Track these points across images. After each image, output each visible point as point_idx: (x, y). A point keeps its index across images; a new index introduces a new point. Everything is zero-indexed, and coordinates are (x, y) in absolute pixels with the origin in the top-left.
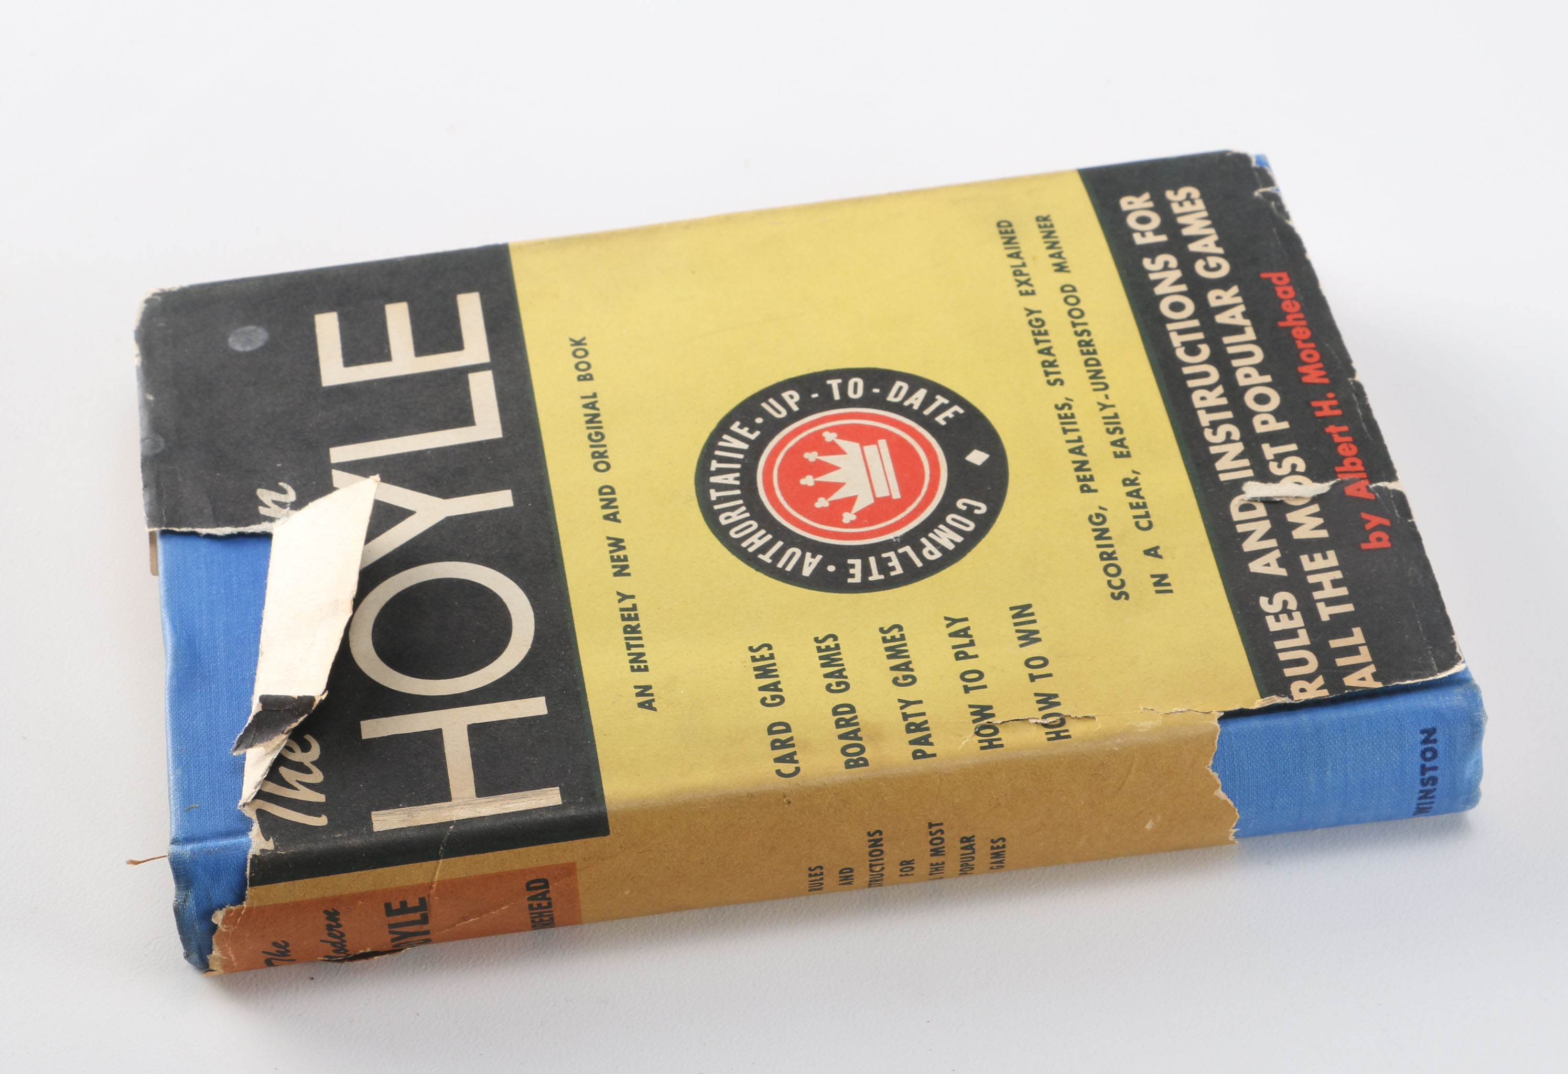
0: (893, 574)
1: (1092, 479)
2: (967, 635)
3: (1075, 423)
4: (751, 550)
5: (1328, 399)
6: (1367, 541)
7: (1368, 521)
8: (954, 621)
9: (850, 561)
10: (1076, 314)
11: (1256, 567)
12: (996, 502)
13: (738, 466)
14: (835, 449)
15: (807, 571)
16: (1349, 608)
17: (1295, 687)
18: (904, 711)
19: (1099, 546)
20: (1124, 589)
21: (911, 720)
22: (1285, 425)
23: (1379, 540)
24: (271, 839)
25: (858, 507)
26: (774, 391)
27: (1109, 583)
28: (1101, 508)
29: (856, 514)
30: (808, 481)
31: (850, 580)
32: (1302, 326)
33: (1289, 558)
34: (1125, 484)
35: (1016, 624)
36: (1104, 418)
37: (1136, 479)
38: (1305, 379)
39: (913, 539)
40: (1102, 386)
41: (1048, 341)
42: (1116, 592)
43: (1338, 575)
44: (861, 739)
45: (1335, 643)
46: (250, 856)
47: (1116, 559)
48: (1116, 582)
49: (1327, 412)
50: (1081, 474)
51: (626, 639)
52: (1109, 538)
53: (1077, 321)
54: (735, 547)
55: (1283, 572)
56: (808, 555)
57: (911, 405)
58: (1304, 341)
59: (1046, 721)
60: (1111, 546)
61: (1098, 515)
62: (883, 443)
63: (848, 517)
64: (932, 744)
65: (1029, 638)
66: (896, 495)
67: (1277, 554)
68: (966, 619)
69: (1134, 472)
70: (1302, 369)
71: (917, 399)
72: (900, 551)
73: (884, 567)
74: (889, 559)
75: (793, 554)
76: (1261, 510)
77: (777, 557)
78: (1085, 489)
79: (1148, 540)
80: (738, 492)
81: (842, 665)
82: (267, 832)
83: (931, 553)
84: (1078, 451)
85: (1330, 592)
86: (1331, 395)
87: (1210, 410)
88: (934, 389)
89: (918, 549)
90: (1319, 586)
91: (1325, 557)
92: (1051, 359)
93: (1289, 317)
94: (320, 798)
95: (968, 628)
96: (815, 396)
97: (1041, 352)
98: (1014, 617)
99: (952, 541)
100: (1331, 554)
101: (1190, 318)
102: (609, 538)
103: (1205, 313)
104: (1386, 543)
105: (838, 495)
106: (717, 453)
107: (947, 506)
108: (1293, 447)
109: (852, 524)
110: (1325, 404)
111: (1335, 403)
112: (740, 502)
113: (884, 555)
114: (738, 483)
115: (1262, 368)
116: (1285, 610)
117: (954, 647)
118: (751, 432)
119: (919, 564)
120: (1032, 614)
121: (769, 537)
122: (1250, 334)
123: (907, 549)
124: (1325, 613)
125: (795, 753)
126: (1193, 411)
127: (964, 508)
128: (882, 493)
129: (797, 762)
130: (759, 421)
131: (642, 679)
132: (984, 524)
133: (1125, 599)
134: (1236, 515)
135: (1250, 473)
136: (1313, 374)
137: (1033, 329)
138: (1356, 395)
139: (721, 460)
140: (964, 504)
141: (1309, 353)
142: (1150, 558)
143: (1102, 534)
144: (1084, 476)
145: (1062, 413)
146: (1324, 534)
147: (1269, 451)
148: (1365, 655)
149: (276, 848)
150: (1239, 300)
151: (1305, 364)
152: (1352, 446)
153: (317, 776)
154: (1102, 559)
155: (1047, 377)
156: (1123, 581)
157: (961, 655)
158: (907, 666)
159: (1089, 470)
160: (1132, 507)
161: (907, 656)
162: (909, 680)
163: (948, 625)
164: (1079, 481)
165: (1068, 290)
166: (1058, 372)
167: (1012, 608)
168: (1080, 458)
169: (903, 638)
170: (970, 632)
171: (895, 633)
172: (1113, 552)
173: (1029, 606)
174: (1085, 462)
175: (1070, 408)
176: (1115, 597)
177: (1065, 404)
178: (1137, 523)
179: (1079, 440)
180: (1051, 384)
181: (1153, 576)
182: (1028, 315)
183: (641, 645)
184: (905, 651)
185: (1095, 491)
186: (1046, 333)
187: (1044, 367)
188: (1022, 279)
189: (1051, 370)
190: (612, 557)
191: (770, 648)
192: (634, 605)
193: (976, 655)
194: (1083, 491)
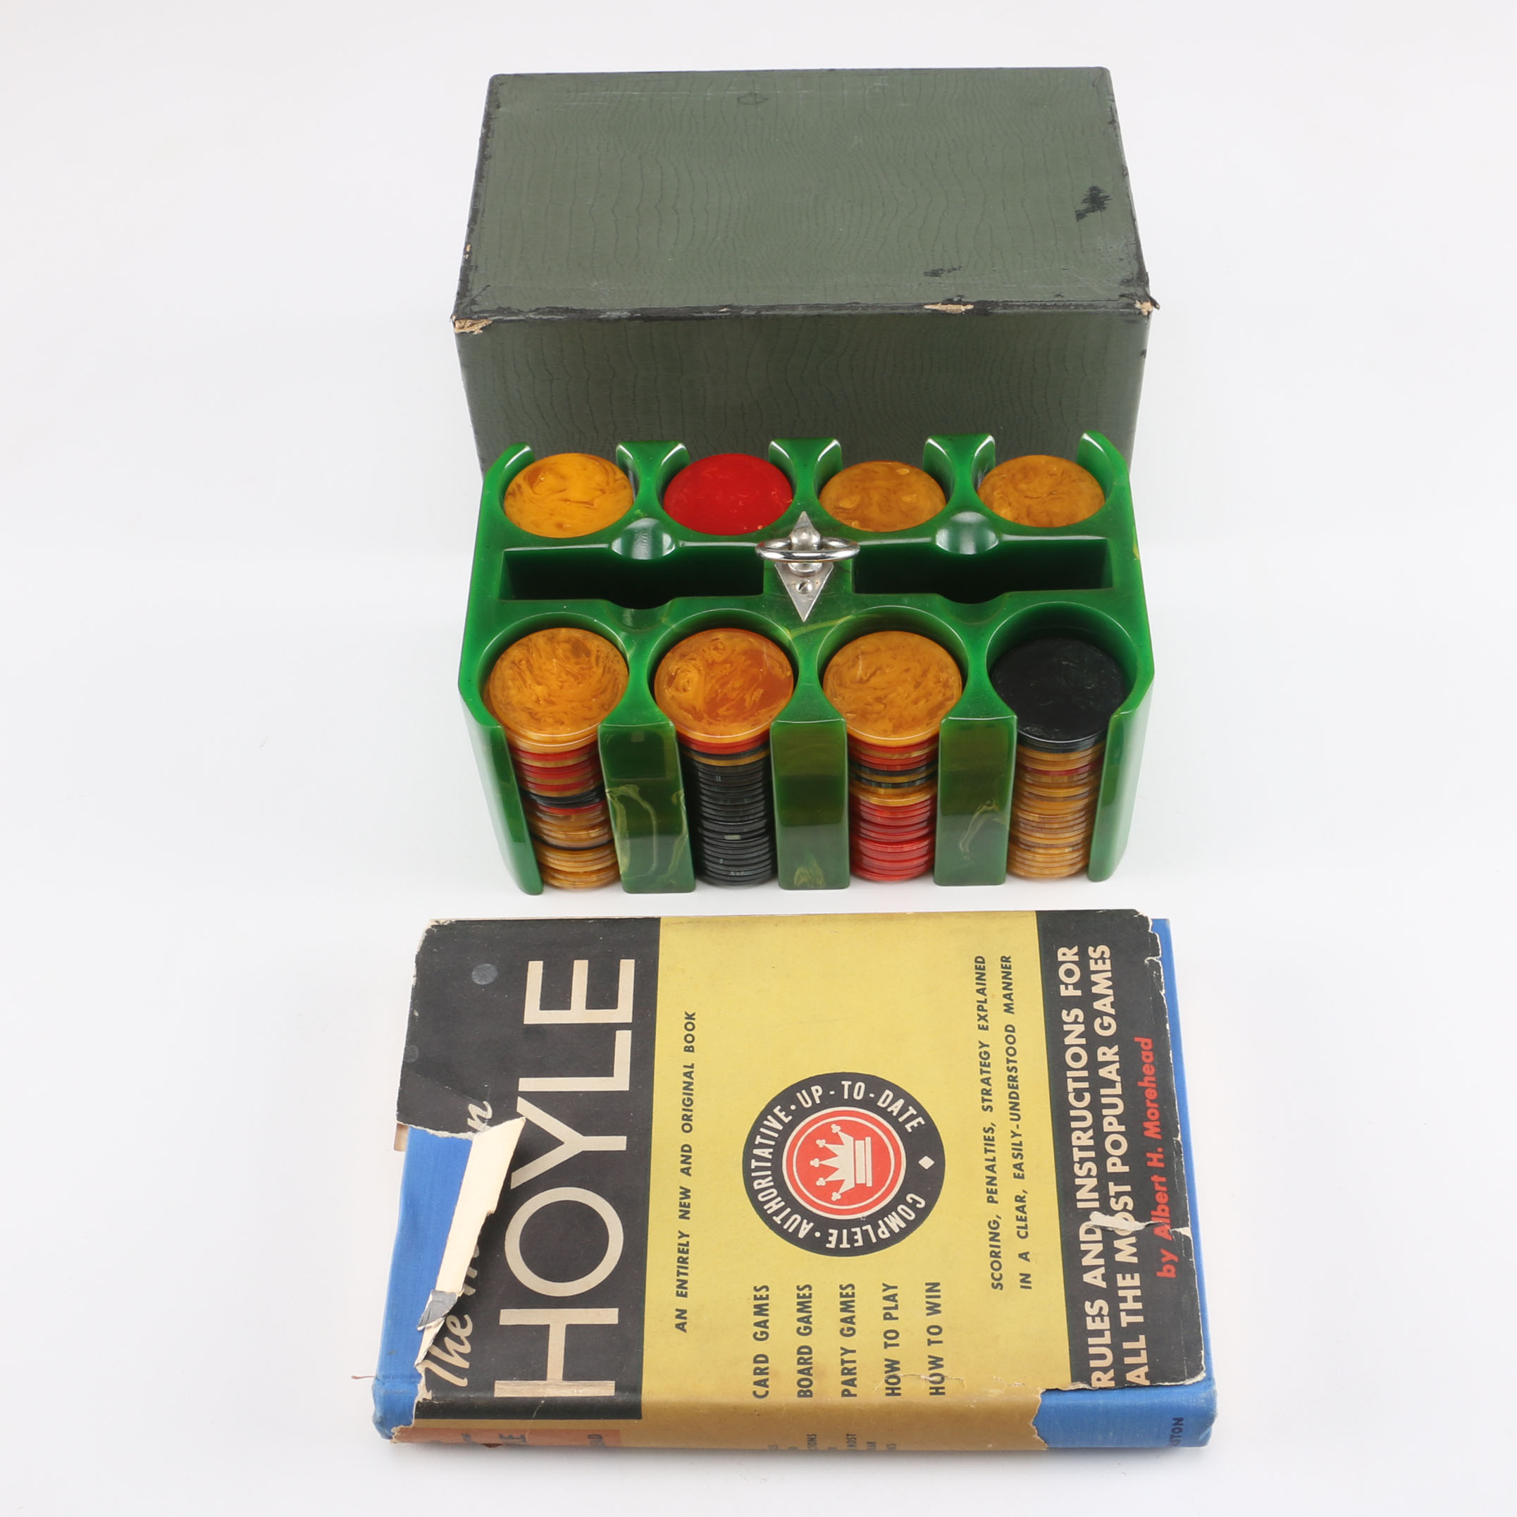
0: (856, 1245)
1: (996, 1192)
2: (894, 1300)
3: (993, 1145)
4: (769, 1212)
5: (1157, 1153)
6: (1161, 1271)
7: (1165, 1256)
8: (889, 1288)
9: (831, 1231)
10: (1011, 1052)
11: (1088, 1278)
12: (932, 1199)
13: (773, 1143)
14: (836, 1140)
15: (802, 1235)
16: (1140, 1319)
17: (1095, 1375)
18: (843, 1357)
19: (991, 1246)
20: (1001, 1282)
21: (846, 1365)
22: (1126, 1169)
23: (1169, 1271)
24: (431, 1392)
25: (843, 1190)
26: (806, 1084)
27: (992, 1274)
28: (998, 1217)
29: (841, 1194)
30: (815, 1163)
31: (828, 1245)
32: (1153, 1088)
33: (1109, 1277)
34: (1016, 1201)
35: (928, 1297)
36: (1013, 1144)
37: (1024, 1197)
38: (1147, 1133)
39: (873, 1220)
40: (1016, 1117)
41: (989, 1072)
42: (996, 1283)
43: (1138, 1293)
44: (811, 1375)
45: (1127, 1345)
46: (416, 1401)
47: (1000, 1257)
48: (997, 1275)
49: (1155, 1164)
50: (990, 1187)
51: (679, 1267)
52: (998, 1241)
53: (1011, 1058)
54: (759, 1207)
55: (1104, 1285)
56: (805, 1221)
57: (892, 1112)
58: (1152, 1101)
59: (932, 1379)
60: (999, 1247)
61: (995, 1222)
62: (868, 1139)
63: (836, 1196)
64: (855, 1386)
65: (934, 1309)
66: (870, 1184)
67: (1102, 1270)
68: (896, 1287)
69: (1024, 1191)
70: (1146, 1125)
71: (896, 1108)
72: (864, 1228)
73: (851, 1240)
74: (855, 1233)
75: (796, 1219)
76: (1098, 1236)
77: (784, 1220)
78: (991, 1200)
79: (1023, 1246)
80: (769, 1164)
81: (810, 1312)
82: (429, 1386)
83: (883, 1233)
84: (990, 1168)
85: (1130, 1305)
86: (1160, 1150)
87: (1082, 1148)
88: (910, 1101)
89: (876, 1228)
90: (1124, 1299)
91: (1132, 1278)
92: (988, 1088)
93: (1146, 1079)
94: (465, 1364)
95: (896, 1295)
96: (832, 1093)
97: (983, 1081)
98: (928, 1291)
100: (1137, 1276)
101: (1082, 1069)
102: (681, 1188)
103: (1094, 1065)
104: (1172, 1275)
105: (832, 1178)
106: (762, 1130)
107: (900, 1199)
108: (1128, 1188)
109: (838, 1202)
110: (1155, 1156)
111: (1161, 1156)
112: (769, 1173)
113: (853, 1230)
114: (770, 1157)
115: (1120, 1118)
116: (1100, 1315)
117: (885, 1308)
118: (786, 1116)
119: (874, 1240)
120: (939, 1291)
121: (783, 1203)
122: (1118, 1090)
123: (869, 1227)
124: (1125, 1320)
125: (767, 1380)
126: (1070, 1147)
127: (911, 1201)
128: (860, 1181)
129: (767, 1386)
130: (793, 1107)
131: (682, 1303)
132: (922, 1215)
133: (1000, 1289)
134: (1083, 1236)
135: (1096, 1204)
136: (1152, 1130)
137: (981, 1060)
138: (1176, 1152)
139: (764, 1136)
140: (912, 1198)
141: (1153, 1112)
142: (1022, 1260)
143: (994, 1237)
144: (992, 1190)
145: (987, 1135)
146: (1135, 1260)
147: (1113, 1188)
148: (1143, 1358)
149: (433, 1398)
150: (1117, 1058)
151: (1149, 1120)
152: (1165, 1195)
153: (466, 1348)
154: (991, 1256)
155: (983, 1102)
156: (1001, 1275)
157: (888, 1316)
158: (852, 1320)
159: (995, 1185)
160: (1018, 1219)
161: (853, 1312)
162: (851, 1332)
163: (884, 1290)
164: (988, 1192)
165: (1010, 1029)
166: (990, 1101)
167: (927, 1284)
168: (992, 1174)
169: (853, 1295)
170: (897, 1298)
171: (849, 1291)
172: (999, 1252)
173: (938, 1284)
174: (994, 1178)
175: (992, 1133)
176: (994, 1287)
177: (990, 1128)
178: (1018, 1232)
179: (994, 1160)
180: (985, 1109)
181: (1021, 1274)
182: (980, 1047)
183: (686, 1274)
184: (853, 1306)
185: (996, 1202)
186: (989, 1066)
187: (983, 1093)
188: (983, 1014)
189: (986, 1097)
190: (681, 1203)
191: (768, 1290)
192: (688, 1242)
193: (897, 1318)
194: (989, 1201)
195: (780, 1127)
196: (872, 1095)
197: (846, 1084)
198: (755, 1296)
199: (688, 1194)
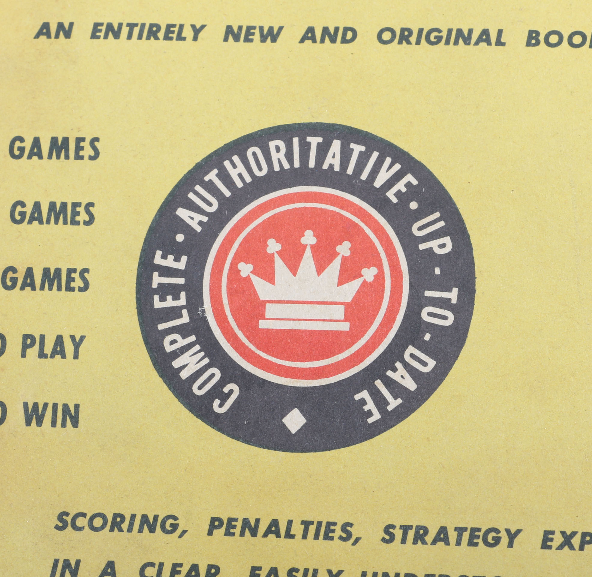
0: (156, 298)
1: (228, 533)
2: (54, 353)
3: (317, 537)
4: (227, 164)
8: (77, 345)
9: (184, 259)
15: (182, 213)
19: (133, 516)
20: (69, 527)
27: (84, 515)
28: (184, 532)
29: (248, 279)
34: (210, 567)
35: (55, 406)
41: (458, 543)
42: (69, 519)
47: (112, 530)
48: (81, 522)
50: (239, 524)
51: (143, 25)
52: (140, 531)
56: (205, 219)
60: (130, 530)
61: (175, 527)
62: (345, 327)
63: (245, 269)
65: (34, 415)
66: (263, 324)
68: (76, 357)
72: (185, 312)
74: (176, 297)
77: (210, 187)
80: (312, 164)
81: (48, 222)
83: (173, 342)
89: (183, 331)
92: (429, 538)
95: (64, 356)
97: (443, 530)
98: (66, 406)
99: (184, 367)
109: (234, 271)
112: (297, 164)
113: (183, 295)
114: (325, 166)
117: (42, 337)
118: (398, 194)
119: (161, 327)
120: (64, 425)
121: (240, 185)
123: (185, 319)
127: (226, 390)
128: (270, 310)
131: (81, 31)
133: (57, 525)
137: (483, 530)
140: (231, 391)
142: (103, 566)
143: (149, 524)
144: (234, 527)
145: (338, 528)
154: (115, 516)
155: (402, 527)
156: (80, 529)
157: (29, 341)
158: (28, 285)
159: (242, 534)
160: (175, 566)
161: (42, 288)
162: (9, 283)
163: (73, 338)
164: (230, 520)
166: (404, 541)
167: (77, 406)
168: (262, 528)
169: (70, 289)
170: (58, 357)
171: (78, 283)
172: (120, 530)
173: (75, 424)
174: (254, 533)
175: (341, 538)
176: (62, 516)
177: (349, 535)
178: (152, 565)
179: (289, 535)
180: (388, 529)
181: (78, 562)
182: (508, 531)
183: (130, 37)
184: (50, 289)
185: (210, 533)
186: (472, 543)
187: (418, 528)
188: (576, 541)
189: (411, 534)
190: (254, 28)
191: (91, 158)
192: (184, 39)
193: (24, 355)
194: (213, 520)
195: (378, 183)
196: (427, 337)
197: (453, 295)
198: (83, 140)
199: (269, 39)
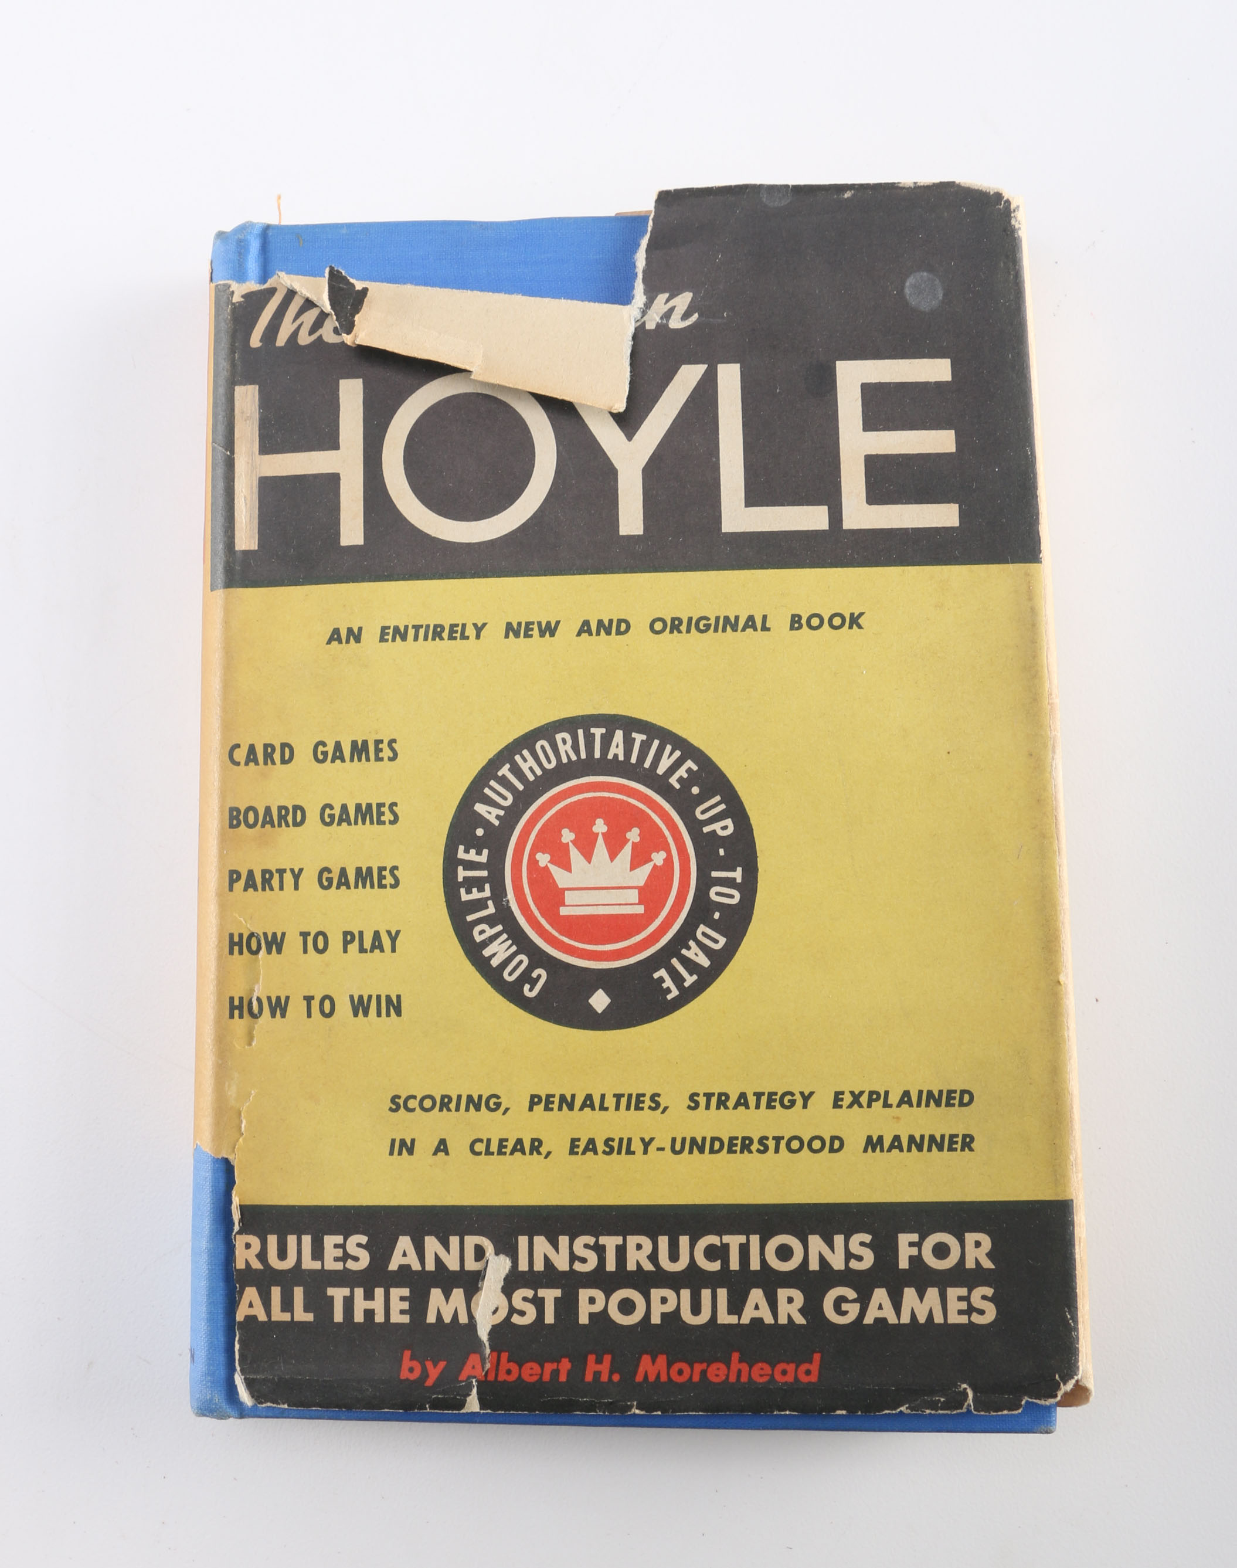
1: (547, 1108)
2: (373, 947)
3: (627, 1108)
5: (611, 1373)
6: (412, 1359)
7: (435, 1366)
8: (393, 939)
10: (795, 1144)
11: (405, 1243)
16: (338, 1317)
17: (254, 1241)
18: (288, 872)
19: (459, 1097)
20: (402, 1109)
21: (276, 876)
22: (584, 1319)
23: (411, 1370)
27: (414, 1097)
28: (507, 1110)
33: (405, 1275)
34: (533, 1140)
35: (379, 997)
36: (630, 1140)
37: (539, 1153)
38: (646, 1359)
40: (678, 1147)
41: (757, 1107)
42: (401, 1101)
43: (379, 1318)
44: (262, 826)
45: (299, 1293)
47: (441, 1109)
48: (412, 1104)
49: (592, 1367)
50: (557, 1100)
51: (428, 627)
52: (467, 1109)
53: (783, 1143)
55: (393, 1266)
58: (704, 1372)
59: (254, 1000)
60: (457, 1109)
61: (498, 1105)
64: (245, 890)
65: (360, 1006)
67: (416, 1266)
68: (394, 950)
69: (549, 1153)
70: (662, 1359)
76: (471, 1265)
78: (534, 1101)
79: (459, 1146)
81: (356, 823)
84: (588, 1102)
85: (360, 1305)
86: (616, 1378)
87: (621, 1249)
90: (369, 1296)
91: (402, 1312)
92: (730, 1104)
93: (745, 1367)
95: (382, 950)
97: (743, 1095)
98: (388, 997)
100: (406, 1319)
101: (764, 1262)
102: (558, 623)
103: (769, 1279)
104: (404, 1374)
108: (549, 1318)
110: (605, 1368)
111: (604, 1378)
115: (672, 1318)
116: (346, 1257)
117: (361, 933)
120: (388, 1015)
122: (725, 1318)
124: (338, 1294)
125: (257, 763)
126: (624, 1232)
129: (246, 764)
131: (370, 635)
133: (391, 1107)
134: (471, 1241)
135: (523, 1266)
136: (650, 1368)
137: (779, 1094)
138: (610, 1403)
141: (685, 1372)
142: (436, 1143)
143: (474, 1103)
144: (552, 1102)
145: (647, 1099)
146: (431, 1318)
147: (549, 1294)
148: (278, 1315)
150: (783, 1321)
151: (669, 1364)
152: (535, 1378)
154: (443, 1097)
155: (705, 1094)
156: (412, 1110)
157: (349, 937)
158: (344, 884)
159: (560, 1108)
160: (502, 1141)
161: (356, 886)
162: (326, 884)
163: (389, 933)
164: (549, 1096)
165: (836, 1144)
166: (708, 1107)
167: (398, 997)
168: (578, 1102)
169: (382, 886)
170: (377, 951)
171: (389, 880)
172: (449, 1109)
173: (398, 1014)
174: (571, 1107)
175: (650, 1107)
176: (394, 1099)
177: (658, 1105)
178: (480, 1141)
179: (603, 1108)
180: (693, 1097)
181: (413, 1141)
182: (802, 1093)
183: (416, 638)
184: (364, 886)
185: (531, 1109)
186: (770, 1106)
187: (720, 1094)
188: (864, 1099)
189: (714, 1100)
190: (532, 623)
191: (391, 759)
192: (467, 638)
193: (345, 950)
194: (533, 1096)
198: (381, 742)
199: (548, 634)
